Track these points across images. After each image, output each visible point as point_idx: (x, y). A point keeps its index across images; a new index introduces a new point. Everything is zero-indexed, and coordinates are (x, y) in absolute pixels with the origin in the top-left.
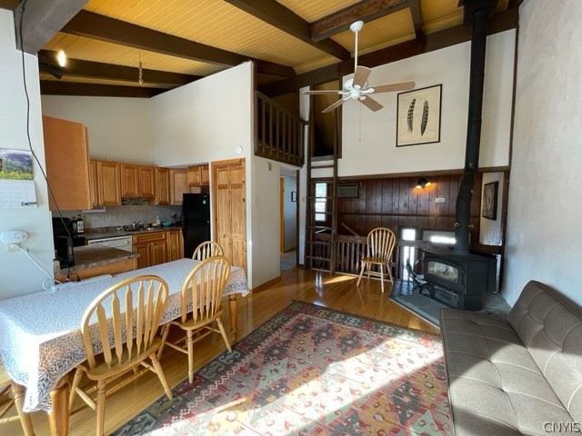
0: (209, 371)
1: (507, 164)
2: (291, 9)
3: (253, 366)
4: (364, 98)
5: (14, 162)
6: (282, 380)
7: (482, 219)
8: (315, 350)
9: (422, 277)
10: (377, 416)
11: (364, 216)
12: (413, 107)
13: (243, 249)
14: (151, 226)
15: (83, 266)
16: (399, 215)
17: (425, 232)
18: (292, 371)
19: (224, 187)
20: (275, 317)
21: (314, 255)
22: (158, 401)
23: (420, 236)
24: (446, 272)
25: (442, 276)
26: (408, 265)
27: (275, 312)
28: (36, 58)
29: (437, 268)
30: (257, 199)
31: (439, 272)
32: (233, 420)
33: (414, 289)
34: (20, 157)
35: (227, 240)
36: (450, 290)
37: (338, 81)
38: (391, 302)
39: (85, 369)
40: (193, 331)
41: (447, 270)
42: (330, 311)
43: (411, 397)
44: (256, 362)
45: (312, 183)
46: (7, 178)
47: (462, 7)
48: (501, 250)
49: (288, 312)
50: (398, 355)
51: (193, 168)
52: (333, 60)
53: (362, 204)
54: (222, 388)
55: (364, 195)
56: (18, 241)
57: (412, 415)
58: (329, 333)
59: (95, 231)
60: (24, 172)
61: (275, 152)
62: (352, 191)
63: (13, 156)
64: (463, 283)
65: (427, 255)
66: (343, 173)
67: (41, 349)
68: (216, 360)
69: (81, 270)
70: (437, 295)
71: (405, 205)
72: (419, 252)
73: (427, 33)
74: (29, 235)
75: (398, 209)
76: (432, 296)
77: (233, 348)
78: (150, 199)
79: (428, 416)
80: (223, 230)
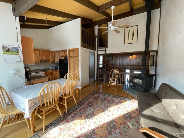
0: (71, 110)
1: (157, 49)
2: (93, 2)
3: (83, 108)
4: (115, 29)
5: (13, 50)
6: (92, 112)
7: (150, 66)
8: (101, 104)
9: (132, 83)
10: (120, 120)
11: (114, 66)
12: (129, 32)
13: (78, 75)
14: (49, 69)
15: (33, 80)
16: (125, 65)
17: (132, 70)
18: (95, 109)
19: (72, 57)
20: (89, 95)
21: (99, 78)
22: (58, 118)
23: (131, 71)
24: (139, 82)
25: (137, 83)
26: (128, 80)
27: (88, 94)
28: (18, 18)
29: (136, 80)
30: (82, 60)
31: (137, 82)
32: (80, 122)
33: (129, 87)
34: (15, 48)
35: (73, 73)
36: (140, 87)
37: (106, 24)
38: (123, 91)
39: (39, 108)
40: (66, 98)
41: (139, 81)
42: (105, 94)
43: (129, 115)
44: (85, 107)
45: (98, 55)
46: (12, 54)
47: (144, 1)
48: (155, 75)
49: (93, 94)
50: (125, 105)
51: (62, 51)
52: (105, 17)
53: (114, 62)
54: (76, 114)
55: (114, 59)
56: (15, 73)
57: (129, 119)
58: (105, 99)
59: (32, 71)
60: (16, 52)
61: (87, 46)
62: (110, 58)
63: (13, 48)
64: (144, 85)
65: (133, 77)
66: (108, 52)
67: (28, 102)
68: (73, 107)
69: (33, 81)
70: (136, 88)
71: (127, 62)
72: (131, 76)
73: (134, 9)
74: (18, 71)
75: (124, 63)
76: (135, 89)
77: (77, 104)
78: (48, 61)
79: (133, 120)
80: (72, 70)
